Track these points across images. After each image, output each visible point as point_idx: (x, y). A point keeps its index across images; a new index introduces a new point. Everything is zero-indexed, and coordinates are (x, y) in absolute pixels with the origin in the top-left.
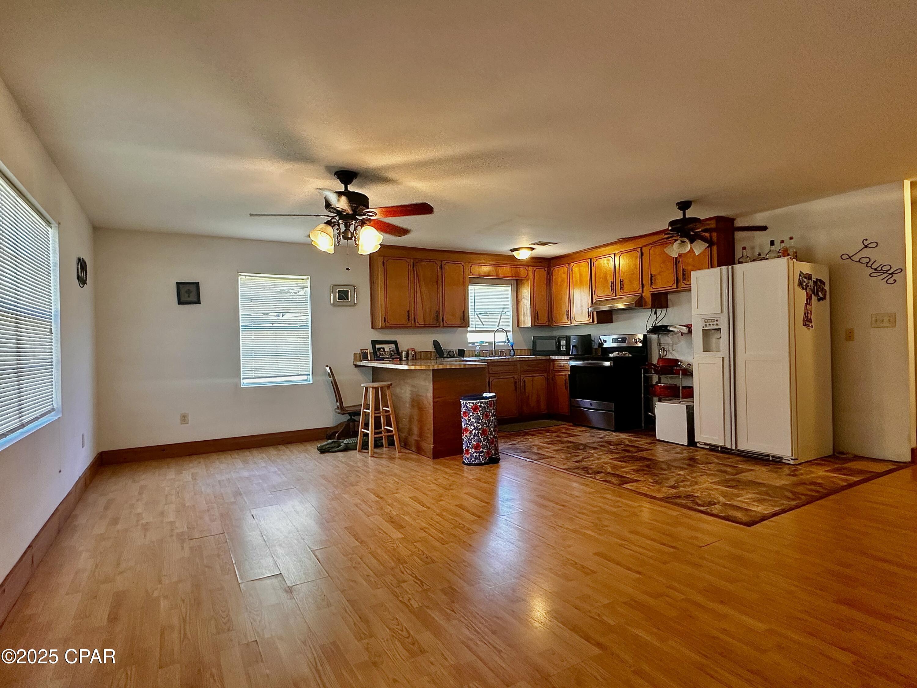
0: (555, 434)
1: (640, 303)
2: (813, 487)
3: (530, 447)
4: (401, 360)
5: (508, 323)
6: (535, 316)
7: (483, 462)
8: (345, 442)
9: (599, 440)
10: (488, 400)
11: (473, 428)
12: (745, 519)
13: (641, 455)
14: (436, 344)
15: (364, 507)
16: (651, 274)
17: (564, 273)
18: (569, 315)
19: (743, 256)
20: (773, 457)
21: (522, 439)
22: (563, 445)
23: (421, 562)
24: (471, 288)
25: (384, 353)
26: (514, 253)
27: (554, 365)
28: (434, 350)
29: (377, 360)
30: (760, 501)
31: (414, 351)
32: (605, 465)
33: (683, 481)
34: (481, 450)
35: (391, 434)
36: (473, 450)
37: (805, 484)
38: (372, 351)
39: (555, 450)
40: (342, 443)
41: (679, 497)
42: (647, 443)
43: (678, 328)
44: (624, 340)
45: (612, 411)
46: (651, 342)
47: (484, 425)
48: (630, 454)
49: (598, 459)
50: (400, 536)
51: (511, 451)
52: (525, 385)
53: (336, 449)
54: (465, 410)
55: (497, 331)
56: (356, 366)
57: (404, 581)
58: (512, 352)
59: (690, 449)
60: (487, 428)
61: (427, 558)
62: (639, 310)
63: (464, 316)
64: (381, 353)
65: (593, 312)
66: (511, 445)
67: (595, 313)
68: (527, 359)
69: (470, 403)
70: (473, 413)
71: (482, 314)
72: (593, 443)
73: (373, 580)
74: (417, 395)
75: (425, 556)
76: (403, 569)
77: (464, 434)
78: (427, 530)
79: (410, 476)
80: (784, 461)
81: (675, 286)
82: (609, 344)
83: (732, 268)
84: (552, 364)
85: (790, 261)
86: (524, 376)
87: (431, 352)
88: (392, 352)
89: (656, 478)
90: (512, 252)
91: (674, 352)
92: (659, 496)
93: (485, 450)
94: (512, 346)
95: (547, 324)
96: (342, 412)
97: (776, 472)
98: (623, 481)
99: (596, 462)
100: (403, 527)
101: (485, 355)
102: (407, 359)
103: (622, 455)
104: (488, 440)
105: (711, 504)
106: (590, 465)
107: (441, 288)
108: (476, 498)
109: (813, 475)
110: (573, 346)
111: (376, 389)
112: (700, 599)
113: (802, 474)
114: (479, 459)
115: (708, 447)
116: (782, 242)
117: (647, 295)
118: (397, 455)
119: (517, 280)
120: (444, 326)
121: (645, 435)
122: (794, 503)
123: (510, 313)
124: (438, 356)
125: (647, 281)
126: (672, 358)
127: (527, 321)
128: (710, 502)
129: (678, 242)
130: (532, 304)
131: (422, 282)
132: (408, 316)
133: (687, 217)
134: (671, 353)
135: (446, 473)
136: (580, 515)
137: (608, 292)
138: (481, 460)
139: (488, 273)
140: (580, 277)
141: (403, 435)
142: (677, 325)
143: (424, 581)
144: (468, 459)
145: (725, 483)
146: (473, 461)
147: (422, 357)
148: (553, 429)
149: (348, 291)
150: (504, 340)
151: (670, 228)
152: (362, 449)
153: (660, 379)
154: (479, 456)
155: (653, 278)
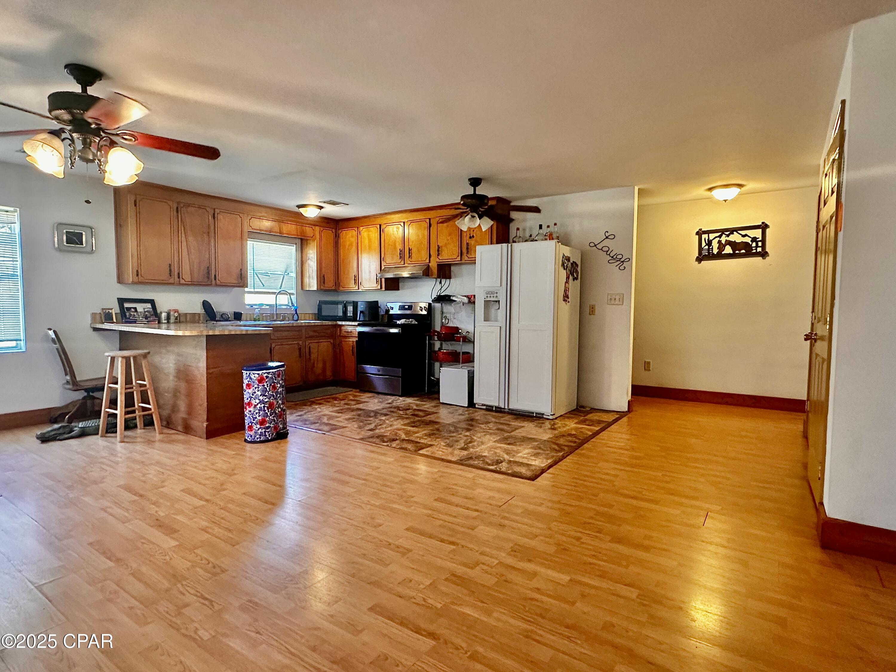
0: (343, 402)
1: (427, 273)
2: (570, 438)
3: (320, 418)
4: (159, 322)
5: (291, 285)
6: (321, 279)
7: (270, 438)
8: (80, 426)
9: (388, 405)
10: (276, 370)
11: (258, 401)
12: (529, 474)
13: (430, 419)
14: (206, 305)
15: (117, 511)
16: (438, 246)
17: (352, 237)
18: (357, 280)
19: (516, 236)
20: (536, 413)
21: (310, 408)
22: (354, 413)
23: (207, 574)
24: (250, 244)
25: (135, 314)
26: (302, 210)
27: (341, 330)
28: (203, 311)
29: (126, 322)
30: (536, 455)
31: (178, 312)
32: (399, 432)
33: (470, 442)
34: (267, 425)
35: (150, 412)
36: (258, 426)
37: (563, 436)
38: (118, 311)
39: (346, 419)
40: (76, 427)
41: (471, 458)
42: (432, 406)
43: (460, 298)
44: (410, 308)
45: (399, 377)
46: (434, 310)
47: (270, 397)
48: (420, 419)
49: (391, 426)
50: (174, 543)
51: (299, 423)
52: (310, 352)
53: (67, 436)
54: (248, 381)
55: (279, 293)
56: (95, 329)
57: (186, 605)
58: (296, 317)
59: (470, 410)
60: (274, 401)
61: (214, 567)
62: (427, 279)
63: (241, 274)
64: (132, 313)
65: (381, 279)
66: (299, 416)
67: (383, 280)
68: (313, 324)
69: (255, 375)
70: (258, 385)
71: (262, 274)
72: (383, 409)
73: (139, 612)
74: (184, 365)
75: (210, 565)
76: (182, 589)
77: (246, 409)
78: (210, 530)
79: (178, 463)
80: (544, 416)
81: (459, 259)
82: (396, 311)
83: (511, 245)
84: (338, 329)
85: (557, 244)
86: (310, 342)
87: (199, 314)
88: (147, 313)
89: (447, 440)
90: (299, 208)
91: (455, 320)
92: (454, 459)
93: (272, 425)
94: (296, 310)
95: (333, 288)
96: (75, 388)
97: (541, 427)
98: (419, 447)
99: (389, 429)
100: (176, 531)
101: (264, 318)
102: (168, 322)
103: (412, 420)
104: (276, 413)
105: (498, 462)
106: (384, 432)
107: (212, 241)
108: (267, 482)
109: (568, 428)
110: (361, 312)
111: (127, 359)
112: (510, 561)
113: (560, 427)
114: (265, 435)
115: (484, 407)
116: (548, 227)
117: (433, 265)
118: (158, 437)
119: (302, 239)
120: (216, 285)
121: (430, 398)
122: (561, 454)
123: (293, 275)
124: (209, 319)
125: (434, 252)
126: (453, 326)
127: (312, 284)
128: (497, 460)
129: (469, 216)
130: (319, 267)
131: (189, 232)
132: (170, 270)
133: (477, 193)
134: (452, 322)
135: (225, 454)
136: (385, 488)
137: (397, 259)
138: (268, 436)
139: (271, 229)
140: (369, 243)
141: (165, 413)
142: (459, 295)
143: (213, 599)
144: (251, 436)
145: (504, 440)
146: (258, 438)
147: (188, 319)
148: (341, 396)
149: (82, 234)
150: (287, 303)
151: (462, 202)
152: (107, 432)
153: (441, 345)
154: (265, 432)
155: (440, 249)
